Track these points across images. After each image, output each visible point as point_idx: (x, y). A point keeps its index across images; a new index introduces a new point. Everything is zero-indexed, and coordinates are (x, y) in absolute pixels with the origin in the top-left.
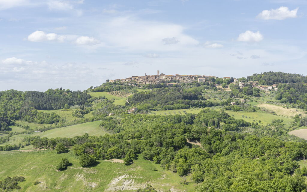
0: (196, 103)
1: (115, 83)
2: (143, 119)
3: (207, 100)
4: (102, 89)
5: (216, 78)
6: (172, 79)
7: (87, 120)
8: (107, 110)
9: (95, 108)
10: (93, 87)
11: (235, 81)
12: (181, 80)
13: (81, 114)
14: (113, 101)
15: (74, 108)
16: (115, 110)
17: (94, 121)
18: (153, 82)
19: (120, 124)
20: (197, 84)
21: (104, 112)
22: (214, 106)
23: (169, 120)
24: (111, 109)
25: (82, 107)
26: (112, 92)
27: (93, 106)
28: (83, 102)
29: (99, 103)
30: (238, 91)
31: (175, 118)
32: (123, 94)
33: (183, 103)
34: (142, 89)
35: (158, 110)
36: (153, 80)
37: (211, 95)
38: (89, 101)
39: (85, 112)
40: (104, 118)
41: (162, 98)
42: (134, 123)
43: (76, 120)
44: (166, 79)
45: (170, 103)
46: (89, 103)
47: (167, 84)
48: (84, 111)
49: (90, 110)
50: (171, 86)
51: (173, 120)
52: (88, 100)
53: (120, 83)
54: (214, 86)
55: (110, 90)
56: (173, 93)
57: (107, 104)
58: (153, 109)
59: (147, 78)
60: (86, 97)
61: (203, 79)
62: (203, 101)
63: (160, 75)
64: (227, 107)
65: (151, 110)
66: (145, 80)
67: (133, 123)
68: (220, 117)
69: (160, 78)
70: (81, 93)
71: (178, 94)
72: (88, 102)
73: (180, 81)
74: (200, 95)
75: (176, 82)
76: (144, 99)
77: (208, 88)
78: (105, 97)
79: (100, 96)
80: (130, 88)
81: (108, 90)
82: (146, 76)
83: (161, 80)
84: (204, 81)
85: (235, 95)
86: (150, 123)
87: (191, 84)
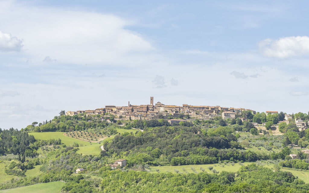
0: (228, 154)
1: (77, 118)
2: (141, 179)
3: (245, 149)
4: (54, 126)
5: (252, 113)
6: (177, 112)
7: (35, 180)
8: (68, 163)
9: (43, 160)
10: (37, 123)
11: (286, 118)
12: (193, 114)
13: (21, 170)
14: (76, 148)
15: (6, 159)
16: (83, 163)
17: (49, 181)
18: (143, 116)
19: (100, 188)
20: (220, 122)
21: (62, 166)
22: (259, 160)
23: (190, 182)
24: (74, 162)
25: (22, 158)
26: (72, 132)
27: (40, 156)
28: (22, 150)
29: (50, 152)
30: (298, 134)
31: (199, 179)
32: (91, 137)
33: (206, 153)
34: (125, 128)
35: (162, 165)
36: (143, 113)
37: (250, 141)
38: (33, 148)
39: (27, 166)
40: (67, 177)
41: (167, 144)
42: (126, 186)
43: (15, 179)
44: (167, 112)
45: (182, 152)
46: (33, 151)
47: (169, 121)
48: (26, 164)
49: (35, 162)
50: (176, 124)
51: (197, 182)
52: (31, 145)
53: (85, 116)
54: (252, 126)
55: (68, 128)
56: (185, 137)
57: (67, 153)
58: (152, 164)
59: (132, 110)
60: (27, 139)
61: (231, 114)
62: (240, 151)
63: (154, 105)
64: (285, 162)
65: (150, 164)
66: (128, 113)
67: (123, 187)
68: (279, 178)
69: (156, 111)
70: (17, 132)
71: (195, 137)
72: (30, 149)
73: (192, 117)
74: (234, 140)
75: (184, 118)
76: (133, 146)
77: (240, 130)
78: (60, 141)
79: (52, 139)
80: (104, 126)
81: (64, 130)
82: (131, 106)
83: (157, 113)
84: (233, 116)
85: (292, 142)
86: (154, 186)
87: (210, 122)
